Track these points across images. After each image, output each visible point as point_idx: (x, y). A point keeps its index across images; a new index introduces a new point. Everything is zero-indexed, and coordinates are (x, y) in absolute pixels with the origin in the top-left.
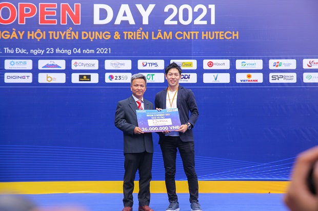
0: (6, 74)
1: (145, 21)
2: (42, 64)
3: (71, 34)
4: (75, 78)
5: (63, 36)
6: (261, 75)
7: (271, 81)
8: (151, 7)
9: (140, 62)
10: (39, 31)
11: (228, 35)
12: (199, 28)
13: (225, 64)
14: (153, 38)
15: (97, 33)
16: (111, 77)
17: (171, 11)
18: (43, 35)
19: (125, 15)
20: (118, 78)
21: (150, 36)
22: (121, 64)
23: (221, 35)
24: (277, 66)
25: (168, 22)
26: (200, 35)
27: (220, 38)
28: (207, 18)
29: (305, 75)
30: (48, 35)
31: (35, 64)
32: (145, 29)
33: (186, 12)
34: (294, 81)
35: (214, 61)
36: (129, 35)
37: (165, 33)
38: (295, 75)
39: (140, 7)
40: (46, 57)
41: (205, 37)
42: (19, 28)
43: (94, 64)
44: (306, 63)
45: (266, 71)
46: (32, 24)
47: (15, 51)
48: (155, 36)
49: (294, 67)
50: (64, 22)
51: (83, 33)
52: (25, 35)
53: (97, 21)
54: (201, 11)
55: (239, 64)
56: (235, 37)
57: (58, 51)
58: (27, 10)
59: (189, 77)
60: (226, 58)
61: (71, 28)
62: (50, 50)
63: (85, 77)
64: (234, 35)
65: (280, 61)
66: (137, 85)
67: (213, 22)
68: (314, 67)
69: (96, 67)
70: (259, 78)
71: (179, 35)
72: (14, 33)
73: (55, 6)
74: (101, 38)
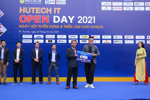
0: (23, 40)
1: (71, 22)
2: (35, 36)
3: (45, 26)
4: (47, 41)
5: (43, 27)
6: (111, 41)
7: (114, 43)
8: (73, 17)
9: (69, 36)
10: (34, 25)
11: (100, 27)
12: (90, 24)
13: (99, 37)
14: (74, 28)
15: (54, 26)
16: (59, 41)
17: (80, 18)
18: (36, 26)
19: (64, 19)
20: (62, 41)
21: (73, 27)
22: (63, 37)
23: (97, 27)
24: (116, 38)
25: (79, 22)
26: (90, 27)
27: (97, 28)
28: (92, 21)
29: (125, 41)
30: (37, 26)
31: (33, 36)
32: (71, 24)
33: (85, 19)
34: (122, 43)
35: (95, 36)
36: (66, 27)
37: (78, 26)
38: (122, 41)
39: (69, 17)
40: (37, 34)
41: (92, 27)
42: (28, 24)
43: (54, 36)
44: (126, 37)
45: (112, 39)
46: (32, 23)
47: (26, 32)
48: (75, 27)
49: (122, 38)
50: (43, 22)
51: (50, 26)
52: (30, 26)
53: (54, 22)
54: (90, 19)
55: (103, 37)
56: (102, 28)
57: (41, 32)
58: (31, 18)
59: (86, 41)
60: (99, 35)
61: (46, 24)
62: (38, 32)
63: (50, 41)
64: (101, 27)
65: (117, 36)
66: (74, 43)
67: (94, 22)
68: (128, 38)
69: (54, 38)
70: (110, 42)
71: (83, 27)
72: (26, 25)
73: (40, 16)
74: (56, 27)
